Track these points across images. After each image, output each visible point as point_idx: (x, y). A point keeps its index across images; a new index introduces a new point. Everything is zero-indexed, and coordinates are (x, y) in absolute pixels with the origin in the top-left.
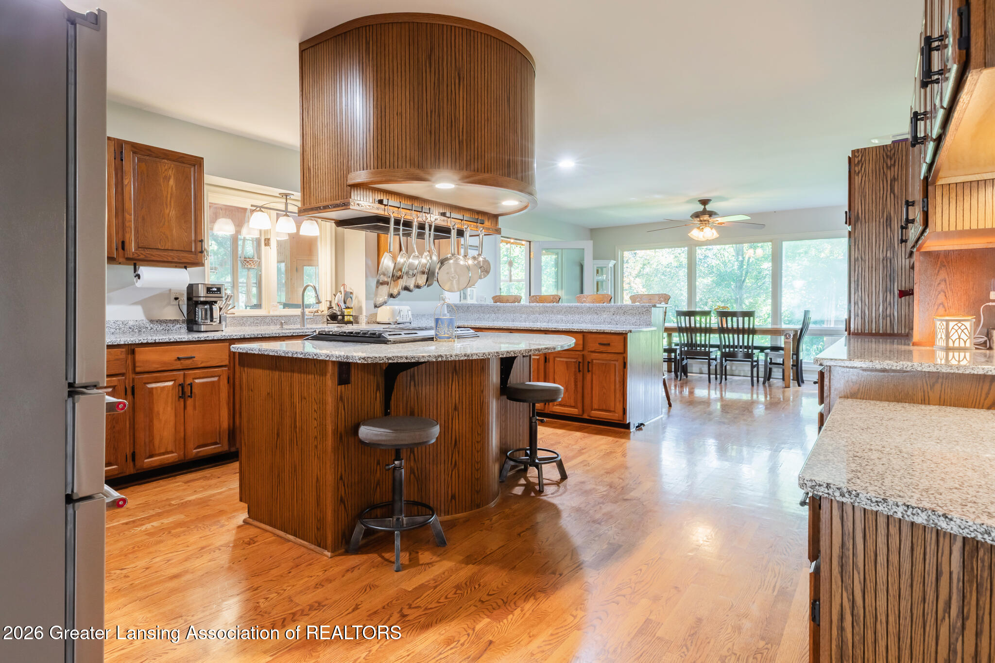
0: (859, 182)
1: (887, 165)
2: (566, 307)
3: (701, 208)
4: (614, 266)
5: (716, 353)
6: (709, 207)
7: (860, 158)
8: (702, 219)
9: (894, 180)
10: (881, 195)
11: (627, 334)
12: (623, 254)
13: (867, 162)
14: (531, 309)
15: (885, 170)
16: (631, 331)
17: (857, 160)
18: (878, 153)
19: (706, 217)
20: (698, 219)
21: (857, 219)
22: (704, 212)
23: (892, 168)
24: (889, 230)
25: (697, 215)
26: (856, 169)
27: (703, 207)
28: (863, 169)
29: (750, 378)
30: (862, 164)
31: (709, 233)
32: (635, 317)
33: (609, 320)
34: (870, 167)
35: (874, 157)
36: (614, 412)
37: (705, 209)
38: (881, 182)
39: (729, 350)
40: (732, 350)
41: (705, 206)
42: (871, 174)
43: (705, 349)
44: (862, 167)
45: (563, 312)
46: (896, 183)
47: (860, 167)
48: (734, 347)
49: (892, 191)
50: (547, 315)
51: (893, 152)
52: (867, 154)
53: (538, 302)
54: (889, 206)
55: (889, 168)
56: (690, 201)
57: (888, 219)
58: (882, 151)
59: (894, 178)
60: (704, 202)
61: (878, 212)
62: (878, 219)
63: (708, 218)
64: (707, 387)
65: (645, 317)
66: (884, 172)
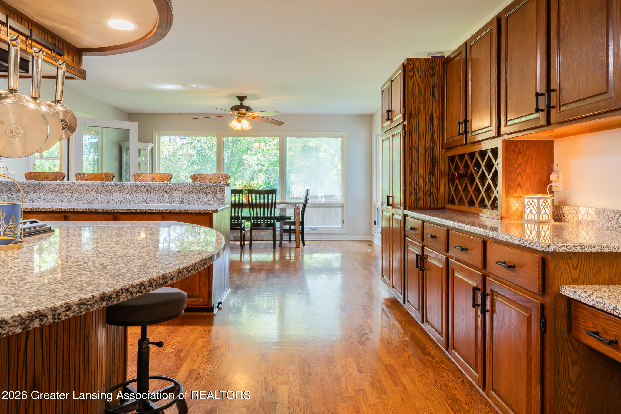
0: (412, 85)
1: (430, 74)
2: (131, 186)
3: (238, 103)
4: (152, 148)
5: (247, 224)
6: (245, 103)
7: (412, 65)
8: (240, 112)
9: (434, 86)
10: (427, 98)
11: (212, 214)
12: (160, 139)
13: (417, 70)
14: (86, 188)
15: (429, 78)
16: (217, 211)
17: (410, 67)
18: (424, 63)
19: (243, 111)
20: (237, 112)
21: (411, 114)
22: (241, 106)
23: (433, 77)
24: (431, 125)
25: (235, 108)
26: (410, 74)
27: (240, 102)
28: (415, 75)
29: (272, 242)
30: (414, 71)
31: (245, 124)
32: (209, 196)
33: (181, 199)
34: (419, 74)
35: (422, 67)
36: (199, 296)
37: (241, 104)
38: (426, 87)
39: (257, 220)
40: (259, 220)
41: (241, 102)
42: (419, 80)
43: (238, 221)
44: (414, 73)
45: (127, 191)
46: (436, 89)
47: (412, 73)
48: (260, 218)
49: (434, 95)
50: (107, 195)
51: (434, 64)
52: (417, 64)
53: (86, 180)
54: (431, 107)
55: (431, 76)
56: (229, 97)
57: (431, 117)
58: (427, 63)
59: (435, 85)
60: (241, 98)
61: (424, 110)
62: (424, 117)
63: (245, 112)
64: (240, 252)
65: (219, 196)
66: (428, 79)
